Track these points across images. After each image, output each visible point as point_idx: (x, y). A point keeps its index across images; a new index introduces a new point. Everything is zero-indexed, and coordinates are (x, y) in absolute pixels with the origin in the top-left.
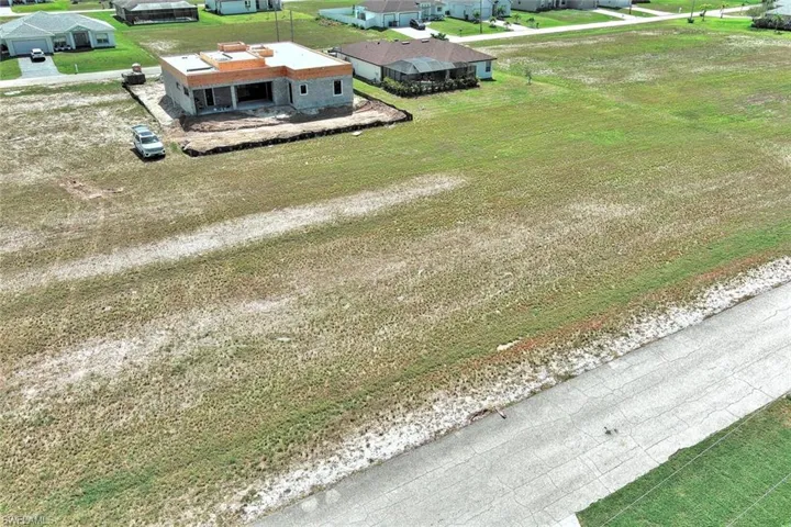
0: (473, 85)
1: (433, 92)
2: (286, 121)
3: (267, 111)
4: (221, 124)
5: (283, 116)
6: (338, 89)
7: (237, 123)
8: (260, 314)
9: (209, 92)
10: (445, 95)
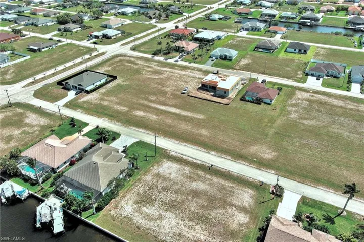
0: (260, 104)
1: (248, 101)
2: (212, 96)
3: (213, 92)
4: (202, 91)
5: (212, 94)
6: (225, 93)
7: (204, 92)
8: (153, 117)
9: (207, 85)
10: (249, 103)
